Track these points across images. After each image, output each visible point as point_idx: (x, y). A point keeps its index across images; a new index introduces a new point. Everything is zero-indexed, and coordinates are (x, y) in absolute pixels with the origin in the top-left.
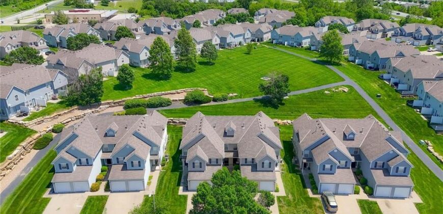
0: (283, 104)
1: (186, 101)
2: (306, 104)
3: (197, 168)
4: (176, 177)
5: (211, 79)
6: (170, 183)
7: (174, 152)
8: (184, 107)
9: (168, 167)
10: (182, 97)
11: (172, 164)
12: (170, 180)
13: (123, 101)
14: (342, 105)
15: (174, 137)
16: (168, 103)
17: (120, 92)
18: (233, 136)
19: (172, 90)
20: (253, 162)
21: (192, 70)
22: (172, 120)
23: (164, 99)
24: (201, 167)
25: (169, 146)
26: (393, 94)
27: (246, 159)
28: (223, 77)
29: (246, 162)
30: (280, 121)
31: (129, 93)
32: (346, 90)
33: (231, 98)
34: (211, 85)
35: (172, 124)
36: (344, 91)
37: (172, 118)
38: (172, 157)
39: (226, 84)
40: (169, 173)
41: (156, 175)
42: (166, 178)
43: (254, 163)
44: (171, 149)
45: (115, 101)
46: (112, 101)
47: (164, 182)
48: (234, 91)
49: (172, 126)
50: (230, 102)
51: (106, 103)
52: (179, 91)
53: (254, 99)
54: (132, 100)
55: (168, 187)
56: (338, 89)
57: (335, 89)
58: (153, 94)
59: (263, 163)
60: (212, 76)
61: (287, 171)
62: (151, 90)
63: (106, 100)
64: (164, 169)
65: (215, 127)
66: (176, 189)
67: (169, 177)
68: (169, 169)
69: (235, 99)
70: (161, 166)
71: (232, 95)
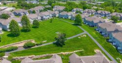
0: (64, 44)
2: (73, 43)
8: (23, 50)
16: (16, 48)
22: (17, 58)
30: (64, 53)
34: (36, 37)
36: (85, 37)
39: (42, 36)
49: (17, 61)
53: (53, 43)
57: (82, 36)
69: (46, 43)
71: (44, 41)
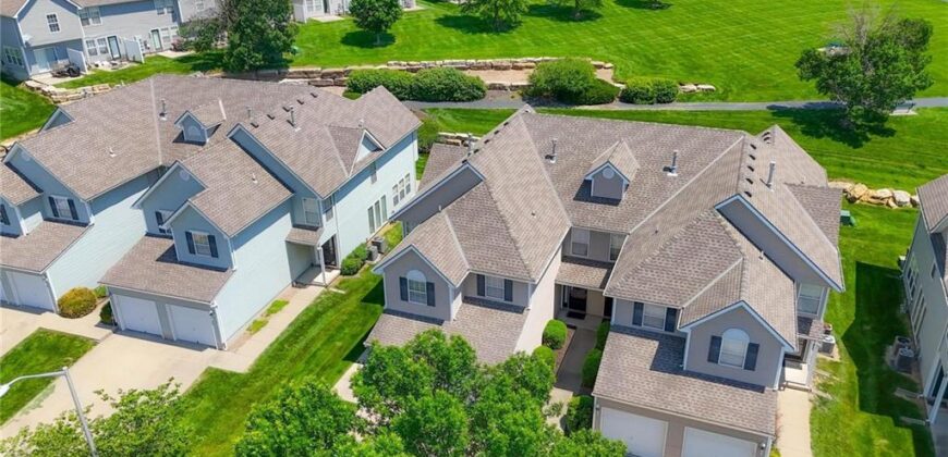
1: (531, 92)
3: (417, 304)
5: (638, 38)
6: (331, 339)
9: (364, 282)
10: (521, 79)
12: (340, 328)
13: (346, 73)
16: (475, 92)
17: (352, 51)
18: (615, 202)
19: (501, 56)
20: (670, 326)
21: (589, 17)
23: (462, 78)
24: (431, 302)
27: (639, 306)
28: (683, 36)
29: (637, 320)
30: (860, 190)
33: (690, 96)
34: (631, 53)
39: (684, 55)
40: (352, 303)
41: (303, 300)
42: (331, 316)
45: (325, 71)
46: (319, 69)
47: (313, 331)
48: (708, 78)
50: (675, 108)
51: (299, 73)
52: (520, 61)
53: (770, 108)
54: (372, 72)
55: (314, 355)
58: (438, 62)
59: (716, 341)
60: (645, 33)
61: (850, 398)
62: (438, 51)
63: (304, 65)
64: (343, 286)
65: (551, 158)
66: (337, 369)
67: (345, 317)
68: (361, 290)
69: (700, 100)
70: (341, 274)
71: (695, 88)
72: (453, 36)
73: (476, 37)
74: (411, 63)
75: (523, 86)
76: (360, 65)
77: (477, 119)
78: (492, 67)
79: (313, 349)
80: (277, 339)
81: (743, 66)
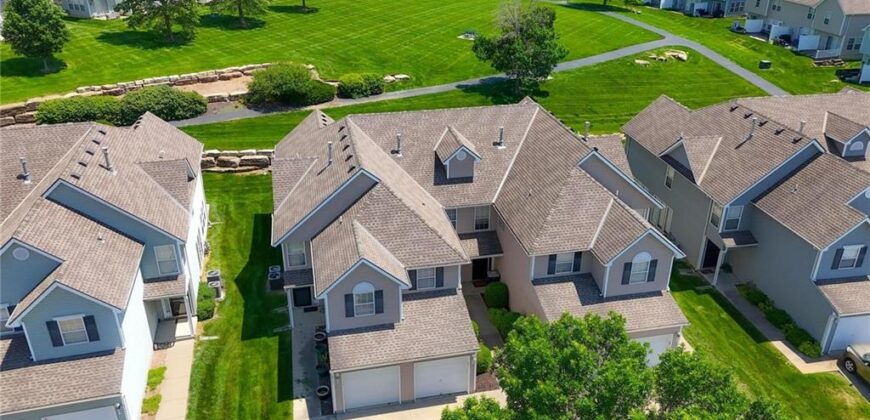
1: (256, 100)
2: (602, 92)
3: (364, 316)
4: (266, 360)
5: (316, 41)
6: (244, 388)
7: (241, 261)
8: (253, 117)
9: (229, 321)
10: (240, 87)
11: (241, 309)
12: (245, 373)
13: (33, 107)
14: (691, 90)
15: (232, 208)
16: (195, 106)
17: (20, 82)
18: (469, 180)
19: (203, 69)
20: (577, 267)
21: (255, 24)
22: (216, 156)
23: (181, 95)
24: (379, 309)
25: (217, 242)
26: (794, 60)
27: (553, 258)
28: (352, 36)
29: (551, 270)
31: (54, 82)
32: (684, 56)
33: (393, 87)
34: (323, 54)
35: (216, 169)
36: (680, 59)
37: (216, 151)
38: (237, 281)
39: (368, 51)
40: (235, 345)
41: (182, 359)
42: (224, 367)
43: (583, 270)
44: (225, 251)
47: (220, 386)
48: (398, 69)
49: (219, 176)
50: (390, 98)
52: (226, 71)
53: (458, 87)
54: (65, 102)
55: (241, 409)
56: (662, 53)
57: (658, 55)
58: (138, 82)
59: (628, 266)
60: (318, 35)
62: (128, 71)
64: (212, 330)
65: (397, 152)
66: (280, 413)
67: (239, 362)
68: (232, 329)
69: (404, 88)
70: (199, 320)
71: (392, 78)
72: (134, 54)
73: (158, 52)
74: (107, 86)
75: (243, 95)
76: (42, 96)
77: (218, 134)
78: (199, 80)
79: (236, 405)
80: (189, 408)
81: (419, 56)
